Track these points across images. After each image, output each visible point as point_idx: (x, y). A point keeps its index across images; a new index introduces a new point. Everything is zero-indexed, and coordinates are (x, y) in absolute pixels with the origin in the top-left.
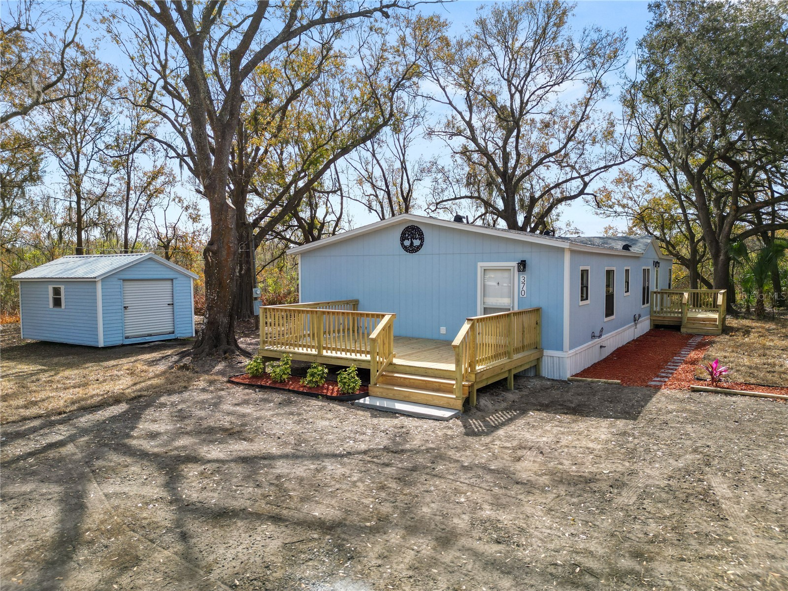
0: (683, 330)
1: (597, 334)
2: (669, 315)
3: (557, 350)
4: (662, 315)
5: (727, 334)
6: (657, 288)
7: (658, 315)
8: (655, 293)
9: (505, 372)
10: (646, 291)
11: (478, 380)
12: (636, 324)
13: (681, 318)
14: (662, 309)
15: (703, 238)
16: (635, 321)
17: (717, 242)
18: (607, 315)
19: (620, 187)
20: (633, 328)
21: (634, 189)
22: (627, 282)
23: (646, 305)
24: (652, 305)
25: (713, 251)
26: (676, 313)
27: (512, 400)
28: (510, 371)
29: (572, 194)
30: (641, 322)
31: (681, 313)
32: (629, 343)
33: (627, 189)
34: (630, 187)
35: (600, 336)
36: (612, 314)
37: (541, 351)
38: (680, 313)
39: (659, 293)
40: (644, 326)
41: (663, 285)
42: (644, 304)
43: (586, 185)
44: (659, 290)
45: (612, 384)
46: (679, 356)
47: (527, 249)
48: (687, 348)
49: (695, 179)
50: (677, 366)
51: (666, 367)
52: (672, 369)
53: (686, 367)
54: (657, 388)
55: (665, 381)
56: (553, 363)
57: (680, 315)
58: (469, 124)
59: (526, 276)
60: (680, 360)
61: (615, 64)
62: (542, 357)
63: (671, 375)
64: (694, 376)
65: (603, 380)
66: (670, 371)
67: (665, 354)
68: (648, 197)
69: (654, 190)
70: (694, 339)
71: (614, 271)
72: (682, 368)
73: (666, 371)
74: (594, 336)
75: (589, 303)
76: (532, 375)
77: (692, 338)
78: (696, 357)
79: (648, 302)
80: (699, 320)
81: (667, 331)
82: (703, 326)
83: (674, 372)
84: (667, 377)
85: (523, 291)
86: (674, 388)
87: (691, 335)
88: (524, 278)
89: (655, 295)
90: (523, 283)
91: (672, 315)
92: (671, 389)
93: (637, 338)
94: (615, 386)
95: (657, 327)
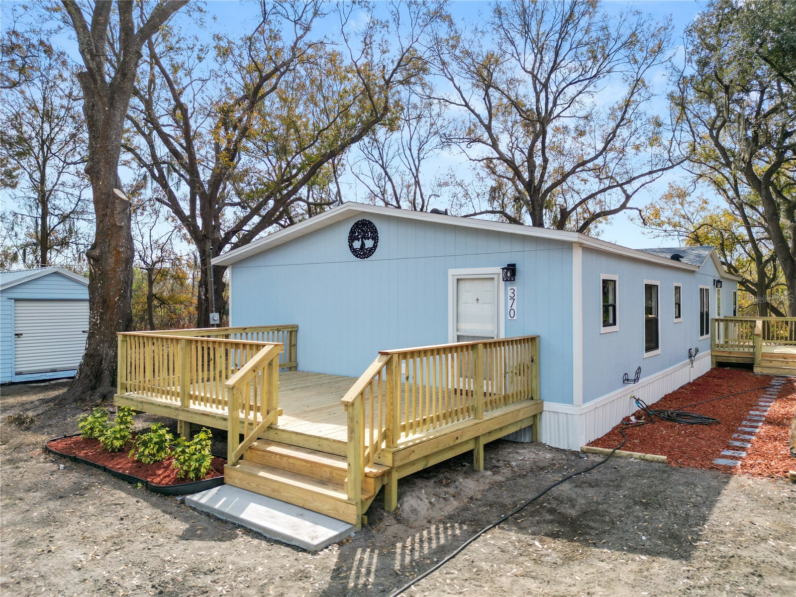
0: (757, 370)
1: (632, 376)
2: (736, 349)
3: (564, 402)
4: (727, 349)
6: (719, 315)
7: (722, 349)
8: (717, 320)
9: (467, 442)
10: (704, 317)
11: (398, 464)
12: (692, 362)
13: (754, 354)
14: (727, 342)
15: (772, 259)
16: (690, 357)
17: (792, 260)
18: (648, 349)
19: (670, 203)
20: (688, 367)
21: (686, 205)
22: (678, 305)
23: (705, 336)
24: (713, 336)
25: (788, 271)
26: (747, 346)
27: (471, 494)
28: (477, 439)
29: (613, 208)
30: (700, 358)
31: (754, 347)
32: (682, 388)
33: (679, 206)
34: (682, 204)
35: (636, 380)
36: (657, 347)
37: (540, 404)
38: (751, 347)
39: (722, 320)
40: (704, 365)
41: (726, 311)
42: (702, 334)
43: (628, 197)
44: (722, 317)
45: (652, 461)
46: (757, 410)
47: (517, 247)
48: (765, 396)
49: (762, 184)
50: (756, 427)
51: (739, 429)
52: (750, 433)
53: (772, 430)
54: (729, 472)
55: (741, 458)
56: (558, 423)
57: (751, 350)
58: (488, 128)
59: (515, 288)
60: (761, 416)
61: (660, 57)
62: (541, 413)
63: (749, 446)
64: (789, 448)
65: (637, 454)
66: (747, 437)
67: (737, 407)
68: (703, 214)
69: (710, 207)
70: (773, 382)
71: (657, 286)
72: (765, 432)
73: (741, 437)
74: (626, 380)
75: (618, 330)
76: (527, 440)
77: (770, 381)
78: (783, 411)
79: (707, 333)
80: (779, 357)
81: (734, 370)
82: (784, 364)
83: (754, 438)
84: (743, 449)
85: (512, 311)
86: (760, 474)
87: (769, 378)
88: (512, 291)
89: (717, 323)
90: (512, 298)
91: (741, 350)
92: (753, 475)
93: (694, 380)
94: (656, 466)
95: (721, 365)
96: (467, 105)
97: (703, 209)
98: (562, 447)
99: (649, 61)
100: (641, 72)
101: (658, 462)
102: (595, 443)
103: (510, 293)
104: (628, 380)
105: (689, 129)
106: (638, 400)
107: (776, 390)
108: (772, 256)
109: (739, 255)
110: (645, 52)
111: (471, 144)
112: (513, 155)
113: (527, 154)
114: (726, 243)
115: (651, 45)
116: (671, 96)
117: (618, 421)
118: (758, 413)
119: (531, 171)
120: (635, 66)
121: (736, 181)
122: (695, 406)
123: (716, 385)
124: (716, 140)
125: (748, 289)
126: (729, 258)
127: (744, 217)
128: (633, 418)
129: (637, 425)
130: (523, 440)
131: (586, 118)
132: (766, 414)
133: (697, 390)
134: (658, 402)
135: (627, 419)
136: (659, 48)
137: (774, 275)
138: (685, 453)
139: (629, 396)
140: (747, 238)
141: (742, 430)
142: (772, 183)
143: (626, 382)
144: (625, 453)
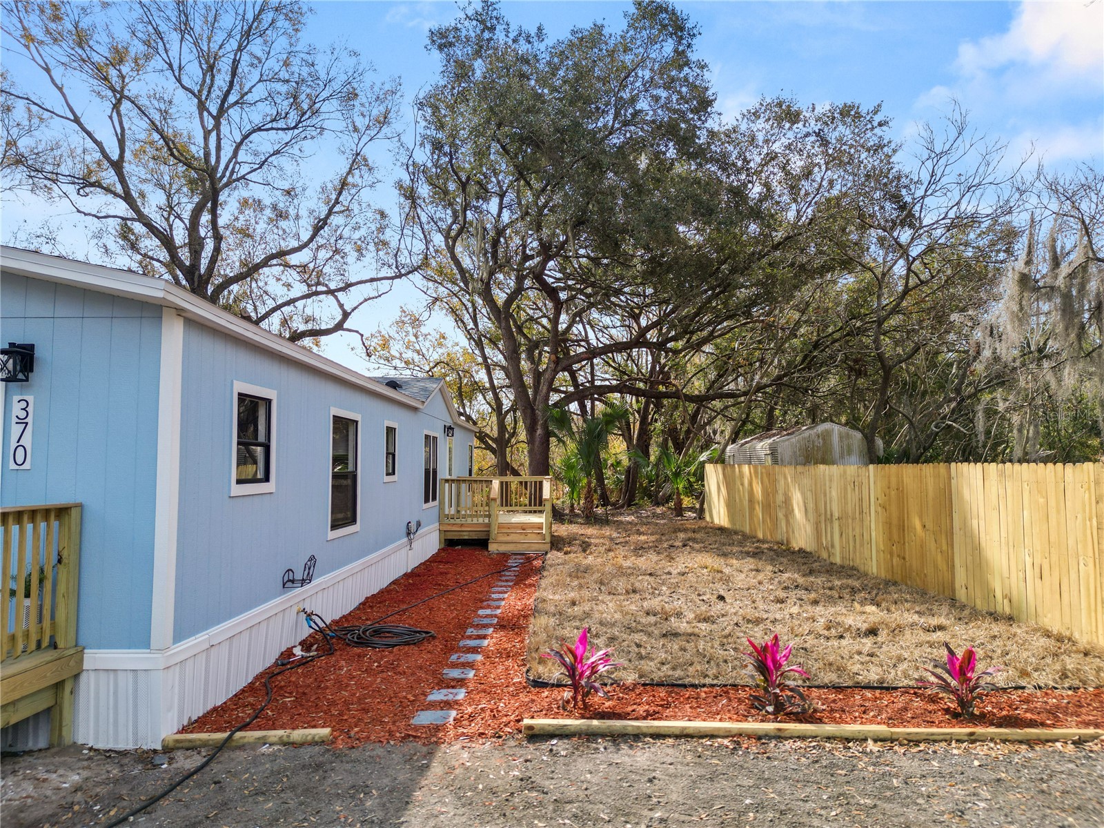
0: (493, 547)
1: (299, 574)
2: (469, 520)
3: (130, 645)
4: (458, 521)
5: (559, 550)
6: (450, 474)
7: (452, 521)
8: (447, 481)
10: (430, 476)
12: (411, 542)
13: (489, 525)
14: (458, 512)
15: (513, 409)
16: (408, 534)
17: (533, 410)
18: (337, 524)
19: (402, 333)
20: (404, 551)
21: (421, 338)
22: (391, 455)
23: (431, 504)
24: (442, 503)
25: (528, 422)
26: (481, 516)
30: (422, 536)
31: (489, 516)
32: (394, 583)
33: (412, 338)
34: (416, 336)
35: (306, 580)
36: (353, 521)
38: (486, 516)
39: (453, 481)
40: (428, 544)
41: (459, 471)
42: (427, 501)
43: (346, 315)
44: (454, 477)
45: (301, 745)
46: (489, 607)
47: (38, 306)
48: (500, 583)
49: (502, 314)
50: (485, 637)
51: (462, 644)
52: (474, 650)
53: (505, 639)
54: (433, 738)
55: (456, 702)
56: (116, 693)
57: (487, 520)
58: (118, 166)
59: (30, 399)
60: (492, 616)
61: (385, 129)
62: (76, 677)
63: (471, 674)
64: (525, 670)
65: (276, 734)
66: (470, 657)
67: (463, 605)
68: (440, 351)
69: (449, 343)
70: (511, 562)
71: (357, 422)
72: (495, 644)
73: (462, 660)
74: (289, 581)
75: (273, 491)
76: (42, 744)
77: (506, 561)
78: (519, 605)
79: (434, 499)
80: (516, 528)
81: (467, 550)
82: (522, 537)
83: (479, 657)
84: (461, 682)
85: (20, 450)
86: (481, 734)
87: (505, 556)
88: (23, 404)
89: (447, 485)
90: (23, 422)
91: (475, 521)
92: (470, 738)
93: (413, 570)
94: (306, 754)
95: (451, 544)
96: (77, 120)
97: (441, 345)
98: (121, 746)
99: (372, 133)
100: (361, 145)
101: (314, 743)
102: (200, 724)
103: (17, 410)
104: (293, 581)
105: (422, 236)
106: (309, 616)
107: (512, 574)
108: (512, 406)
109: (480, 406)
110: (367, 118)
111: (87, 190)
112: (171, 226)
113: (187, 222)
114: (466, 392)
115: (375, 112)
116: (399, 185)
117: (270, 660)
118: (488, 612)
119: (196, 253)
120: (355, 135)
121: (475, 310)
122: (404, 611)
123: (441, 573)
124: (451, 249)
125: (488, 447)
126: (468, 410)
127: (485, 358)
128: (298, 652)
129: (303, 662)
130: (30, 745)
131: (288, 193)
132: (499, 611)
133: (413, 585)
134: (350, 614)
135: (289, 653)
136: (385, 118)
137: (515, 428)
138: (367, 711)
139: (295, 609)
140: (487, 385)
141: (464, 646)
142: (512, 316)
143: (289, 584)
144: (252, 735)
